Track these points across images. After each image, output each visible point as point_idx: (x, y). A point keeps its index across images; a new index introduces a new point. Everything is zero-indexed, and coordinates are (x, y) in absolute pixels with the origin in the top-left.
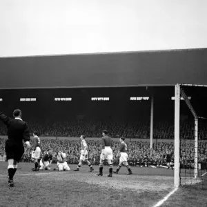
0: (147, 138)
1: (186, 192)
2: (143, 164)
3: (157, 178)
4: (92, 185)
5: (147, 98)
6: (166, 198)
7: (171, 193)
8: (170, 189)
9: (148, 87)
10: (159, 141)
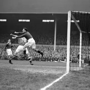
0: (53, 45)
1: (73, 75)
2: (50, 60)
3: (57, 67)
4: (17, 70)
5: (53, 21)
6: (61, 78)
7: (64, 75)
8: (64, 73)
9: (54, 14)
10: (60, 46)
